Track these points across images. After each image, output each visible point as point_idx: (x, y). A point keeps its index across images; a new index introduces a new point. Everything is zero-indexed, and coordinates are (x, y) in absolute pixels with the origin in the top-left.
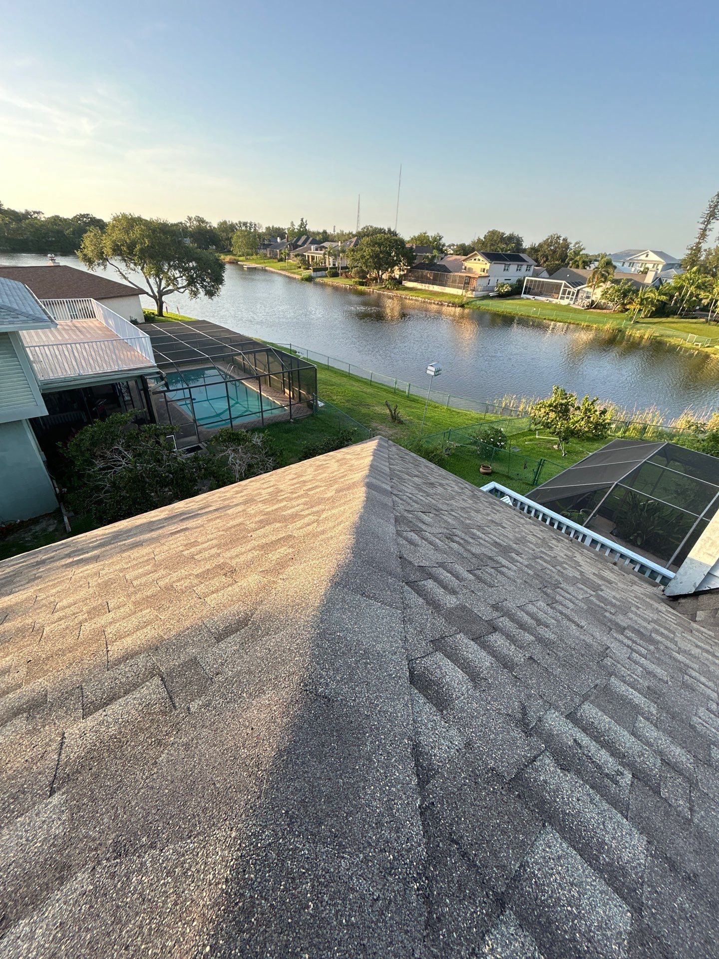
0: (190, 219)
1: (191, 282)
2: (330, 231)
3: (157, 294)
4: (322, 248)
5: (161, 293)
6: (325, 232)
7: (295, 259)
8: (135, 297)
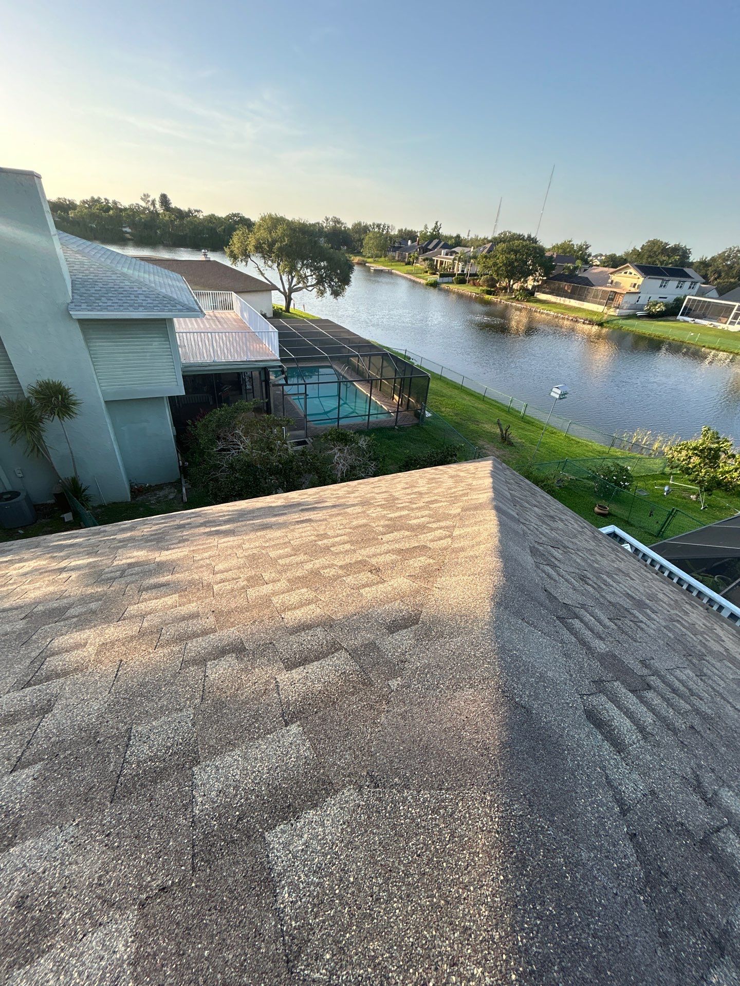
0: (327, 220)
1: (320, 281)
2: (464, 235)
3: (287, 291)
4: (452, 253)
5: (292, 290)
6: (458, 236)
7: (423, 263)
8: (268, 292)
